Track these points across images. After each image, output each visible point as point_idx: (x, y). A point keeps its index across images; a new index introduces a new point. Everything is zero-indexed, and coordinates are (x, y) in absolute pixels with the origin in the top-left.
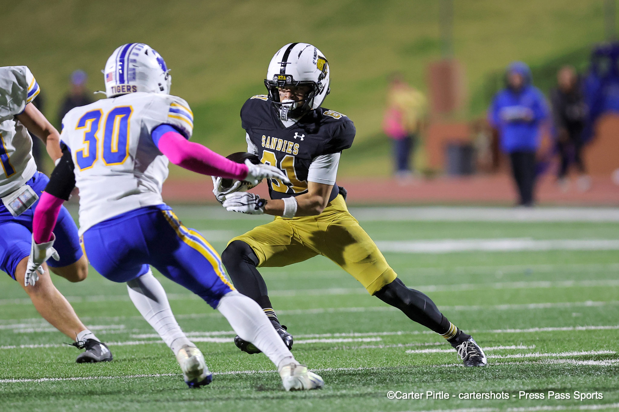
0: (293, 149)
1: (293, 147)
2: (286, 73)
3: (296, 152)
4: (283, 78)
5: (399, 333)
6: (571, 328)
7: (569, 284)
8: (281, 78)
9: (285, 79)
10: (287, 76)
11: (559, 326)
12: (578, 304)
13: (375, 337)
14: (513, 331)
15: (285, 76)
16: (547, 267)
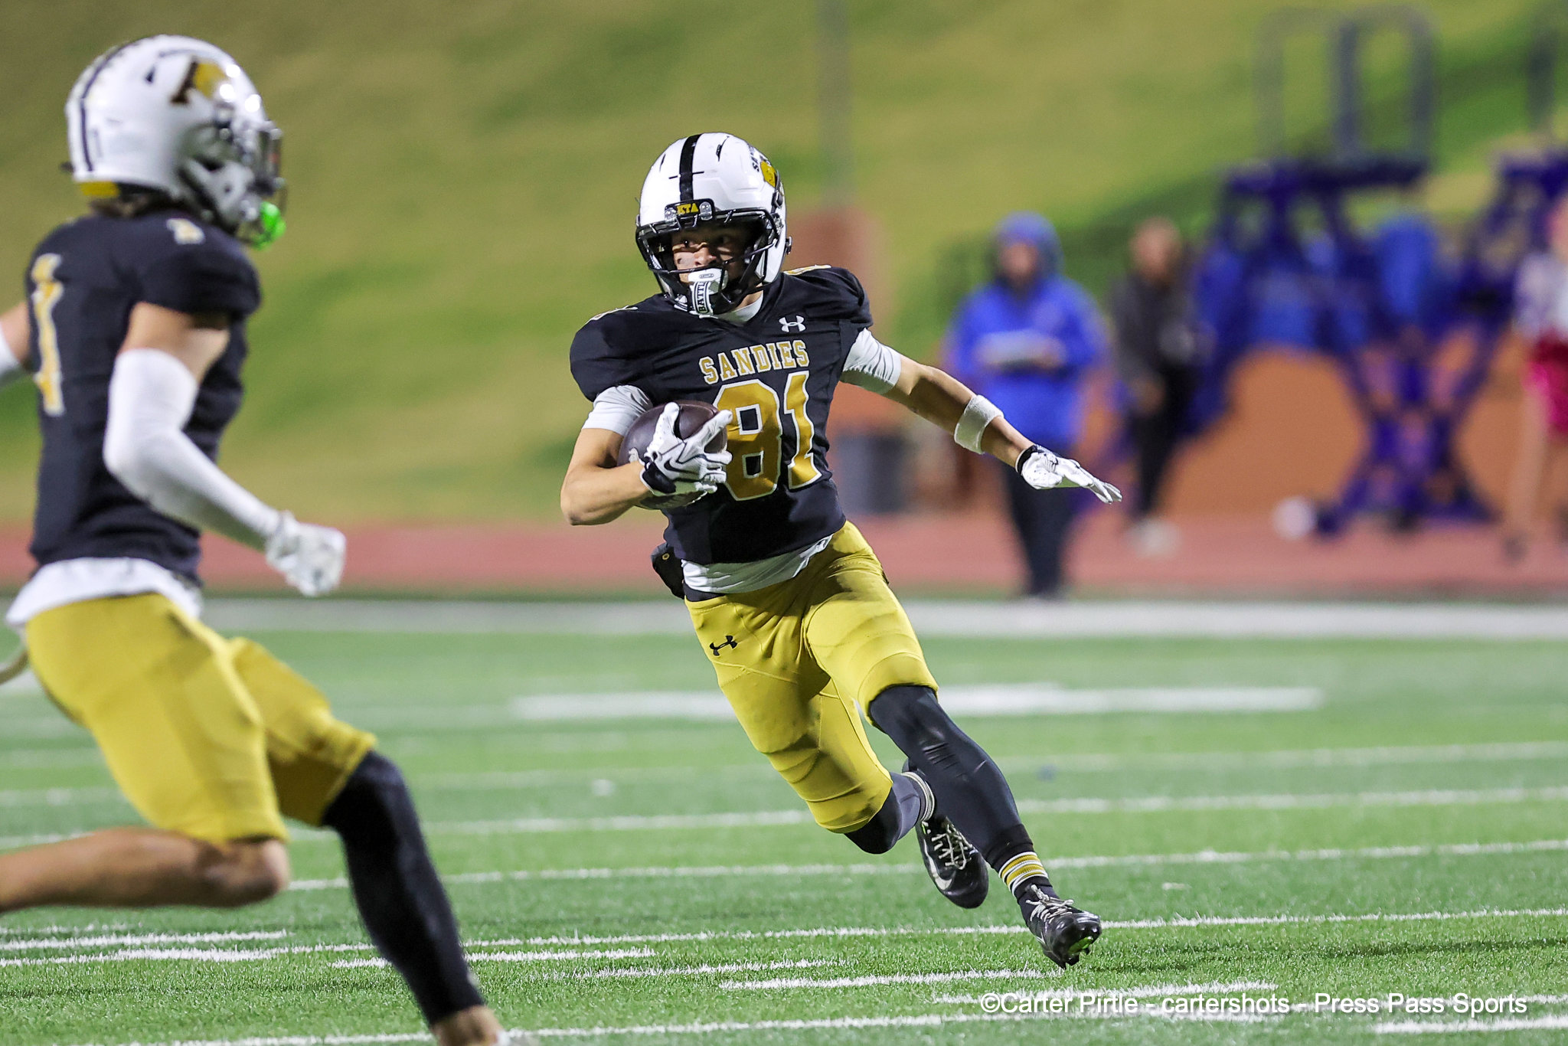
0: (794, 357)
1: (792, 351)
2: (696, 197)
3: (804, 360)
4: (690, 209)
5: (702, 936)
6: (1159, 923)
7: (1154, 803)
8: (685, 209)
9: (694, 209)
10: (699, 202)
11: (1129, 918)
12: (1179, 858)
13: (639, 946)
14: (1004, 930)
15: (694, 204)
16: (1099, 761)
